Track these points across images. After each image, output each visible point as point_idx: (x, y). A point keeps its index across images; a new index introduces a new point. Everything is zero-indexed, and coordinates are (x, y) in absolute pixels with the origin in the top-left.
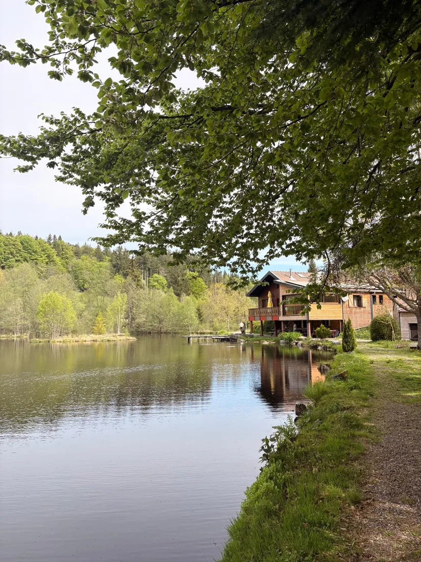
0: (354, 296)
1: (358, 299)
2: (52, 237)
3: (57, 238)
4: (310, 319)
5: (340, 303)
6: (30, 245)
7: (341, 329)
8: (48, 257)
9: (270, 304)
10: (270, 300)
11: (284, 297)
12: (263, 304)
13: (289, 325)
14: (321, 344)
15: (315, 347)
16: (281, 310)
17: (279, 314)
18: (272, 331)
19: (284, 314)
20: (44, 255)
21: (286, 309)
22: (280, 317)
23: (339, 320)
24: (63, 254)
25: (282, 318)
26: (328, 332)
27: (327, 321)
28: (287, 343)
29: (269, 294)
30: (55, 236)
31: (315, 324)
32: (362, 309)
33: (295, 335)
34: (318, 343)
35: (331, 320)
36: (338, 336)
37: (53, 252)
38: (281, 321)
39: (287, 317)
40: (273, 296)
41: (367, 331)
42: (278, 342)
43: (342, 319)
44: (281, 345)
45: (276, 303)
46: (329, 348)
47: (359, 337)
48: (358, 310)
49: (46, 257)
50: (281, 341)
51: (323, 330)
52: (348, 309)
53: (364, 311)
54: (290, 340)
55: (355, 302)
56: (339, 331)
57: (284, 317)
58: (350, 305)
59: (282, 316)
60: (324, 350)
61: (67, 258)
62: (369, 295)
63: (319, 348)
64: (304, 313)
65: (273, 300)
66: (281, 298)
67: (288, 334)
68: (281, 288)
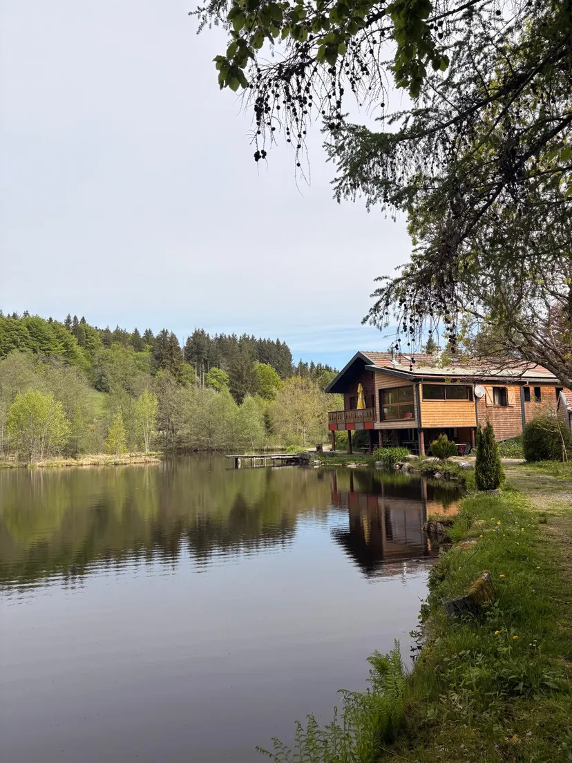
0: (494, 388)
1: (501, 394)
2: (72, 319)
3: (79, 320)
4: (423, 426)
5: (471, 400)
6: (40, 330)
7: (474, 442)
8: (66, 346)
9: (360, 404)
10: (360, 396)
11: (380, 391)
12: (351, 404)
14: (439, 467)
15: (430, 474)
16: (378, 413)
17: (374, 419)
18: (365, 446)
19: (383, 419)
20: (60, 343)
21: (385, 410)
22: (375, 424)
23: (470, 428)
24: (87, 342)
25: (378, 426)
26: (453, 447)
27: (452, 429)
28: (387, 466)
29: (360, 388)
30: (75, 318)
31: (432, 433)
32: (508, 409)
33: (398, 451)
34: (435, 466)
35: (458, 428)
36: (470, 452)
37: (73, 340)
38: (377, 431)
39: (386, 424)
40: (365, 392)
41: (516, 445)
42: (372, 464)
43: (475, 425)
44: (377, 468)
45: (370, 402)
46: (454, 475)
47: (503, 454)
48: (501, 410)
49: (63, 346)
50: (378, 462)
51: (444, 444)
52: (485, 409)
53: (511, 413)
54: (391, 460)
55: (497, 398)
56: (472, 445)
57: (383, 424)
58: (489, 402)
59: (378, 422)
60: (445, 477)
61: (93, 347)
62: (518, 387)
63: (437, 475)
64: (413, 416)
65: (365, 398)
66: (377, 394)
67: (388, 451)
68: (376, 377)
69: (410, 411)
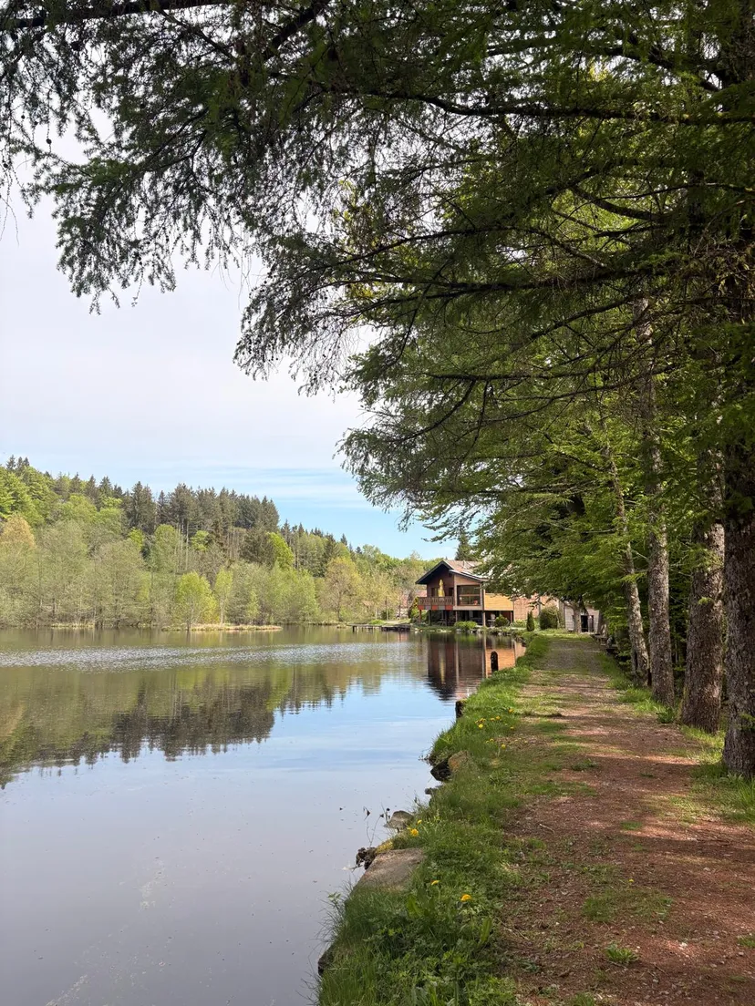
4: (486, 609)
9: (441, 592)
10: (441, 588)
11: (458, 586)
12: (432, 592)
13: (464, 615)
14: (500, 630)
15: (494, 634)
16: (456, 599)
17: (453, 603)
19: (458, 604)
21: (461, 598)
22: (454, 607)
23: (510, 611)
25: (456, 608)
27: (498, 611)
28: (464, 632)
29: (441, 583)
31: (489, 613)
33: (472, 624)
35: (502, 611)
38: (455, 611)
39: (462, 607)
40: (445, 585)
42: (454, 631)
43: (512, 609)
44: (458, 633)
45: (449, 592)
48: (527, 601)
50: (457, 630)
51: (502, 619)
52: (518, 600)
53: (532, 603)
54: (467, 628)
57: (459, 607)
59: (456, 605)
63: (500, 634)
64: (479, 603)
65: (444, 589)
66: (455, 588)
67: (464, 623)
68: (455, 578)
69: (477, 599)
